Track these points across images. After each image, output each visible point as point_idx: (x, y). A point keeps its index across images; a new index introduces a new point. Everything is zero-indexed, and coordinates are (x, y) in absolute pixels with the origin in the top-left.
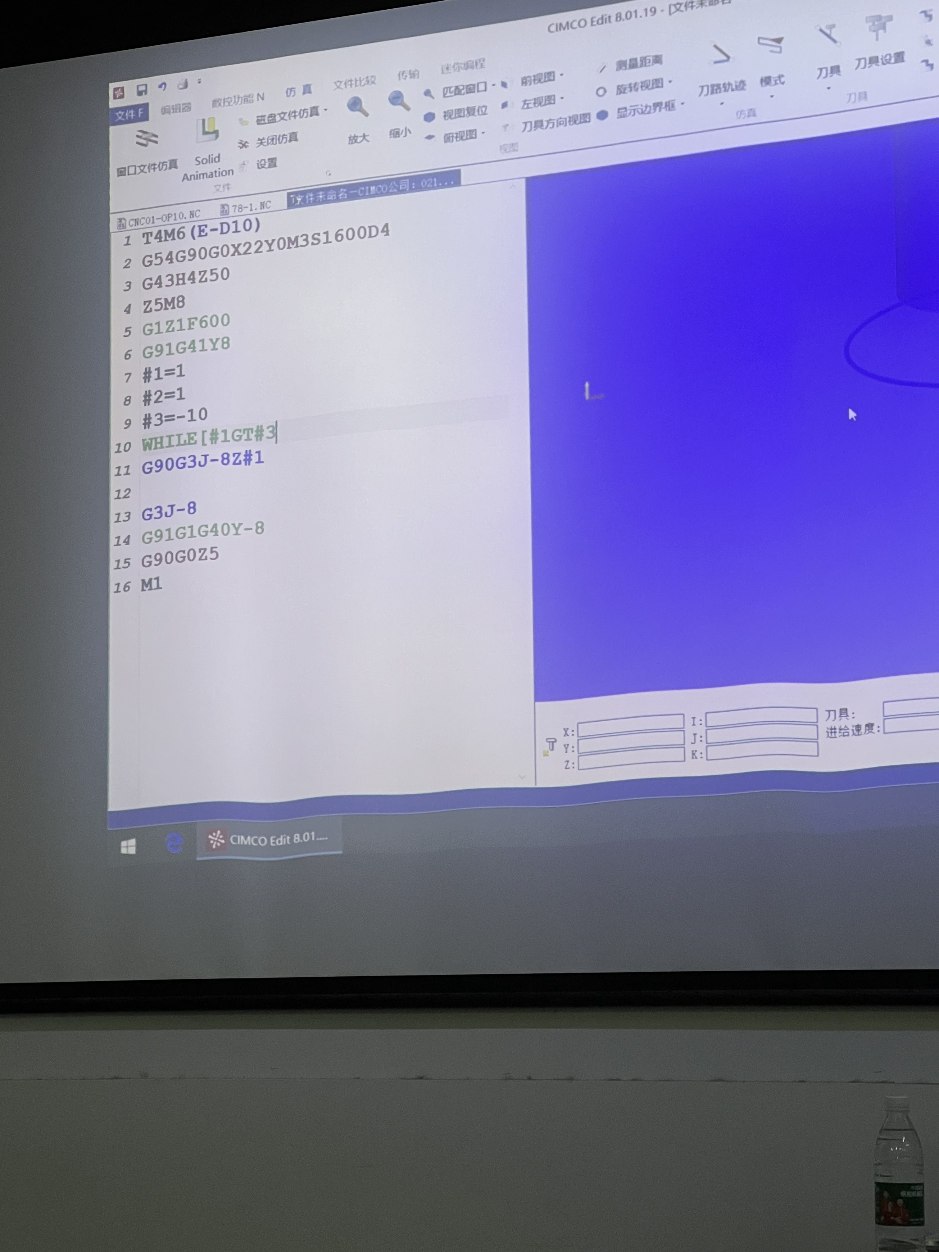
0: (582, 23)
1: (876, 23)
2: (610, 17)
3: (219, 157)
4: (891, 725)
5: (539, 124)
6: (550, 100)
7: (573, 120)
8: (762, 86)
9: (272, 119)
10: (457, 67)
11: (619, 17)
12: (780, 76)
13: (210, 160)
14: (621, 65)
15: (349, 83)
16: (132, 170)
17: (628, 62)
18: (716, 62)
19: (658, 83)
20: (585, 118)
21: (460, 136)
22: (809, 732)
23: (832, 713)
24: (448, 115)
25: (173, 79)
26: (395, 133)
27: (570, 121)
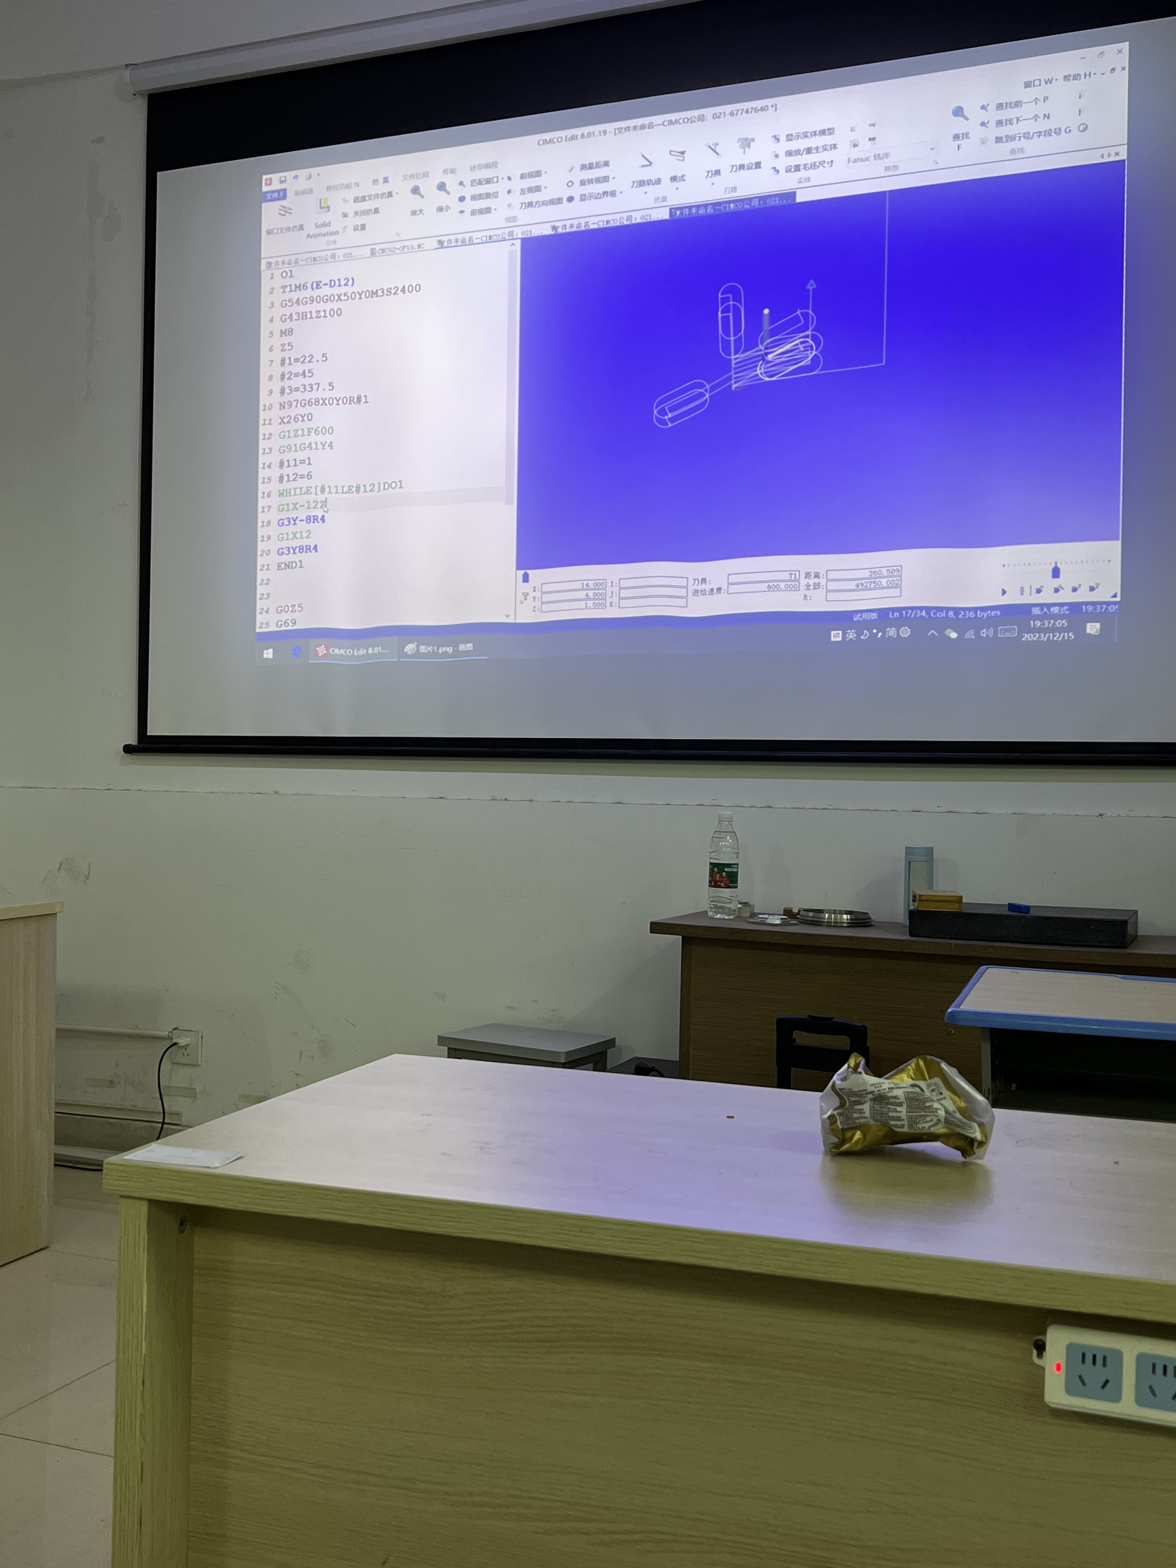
0: (560, 140)
1: (744, 143)
2: (577, 136)
3: (330, 223)
4: (732, 589)
5: (530, 204)
6: (538, 189)
7: (552, 202)
8: (671, 182)
9: (363, 199)
10: (480, 167)
11: (583, 136)
12: (683, 176)
13: (324, 225)
14: (583, 167)
15: (412, 176)
16: (275, 231)
17: (588, 165)
18: (643, 166)
19: (606, 179)
20: (559, 201)
21: (482, 212)
22: (683, 592)
23: (697, 581)
24: (473, 198)
25: (303, 173)
26: (440, 209)
27: (550, 203)
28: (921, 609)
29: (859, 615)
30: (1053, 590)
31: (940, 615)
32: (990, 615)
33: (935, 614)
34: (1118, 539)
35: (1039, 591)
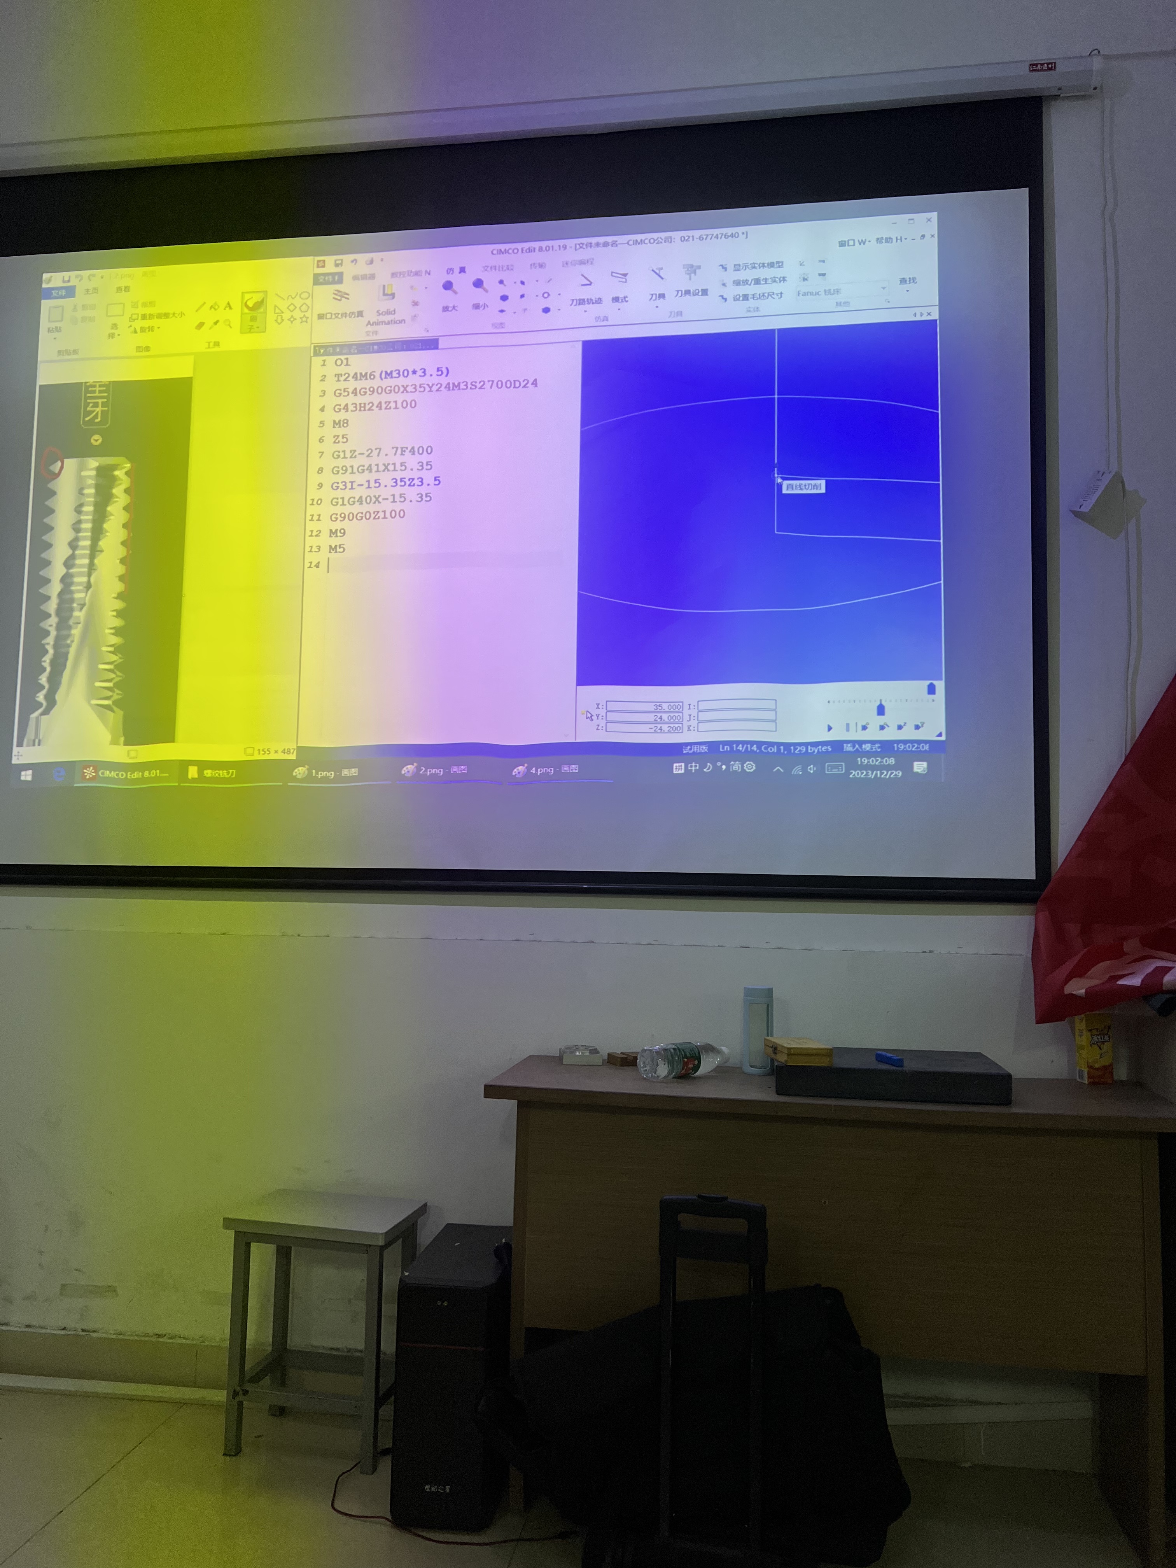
28: (752, 743)
29: (689, 747)
30: (878, 728)
31: (771, 750)
32: (820, 751)
33: (766, 748)
34: (941, 679)
35: (864, 728)
